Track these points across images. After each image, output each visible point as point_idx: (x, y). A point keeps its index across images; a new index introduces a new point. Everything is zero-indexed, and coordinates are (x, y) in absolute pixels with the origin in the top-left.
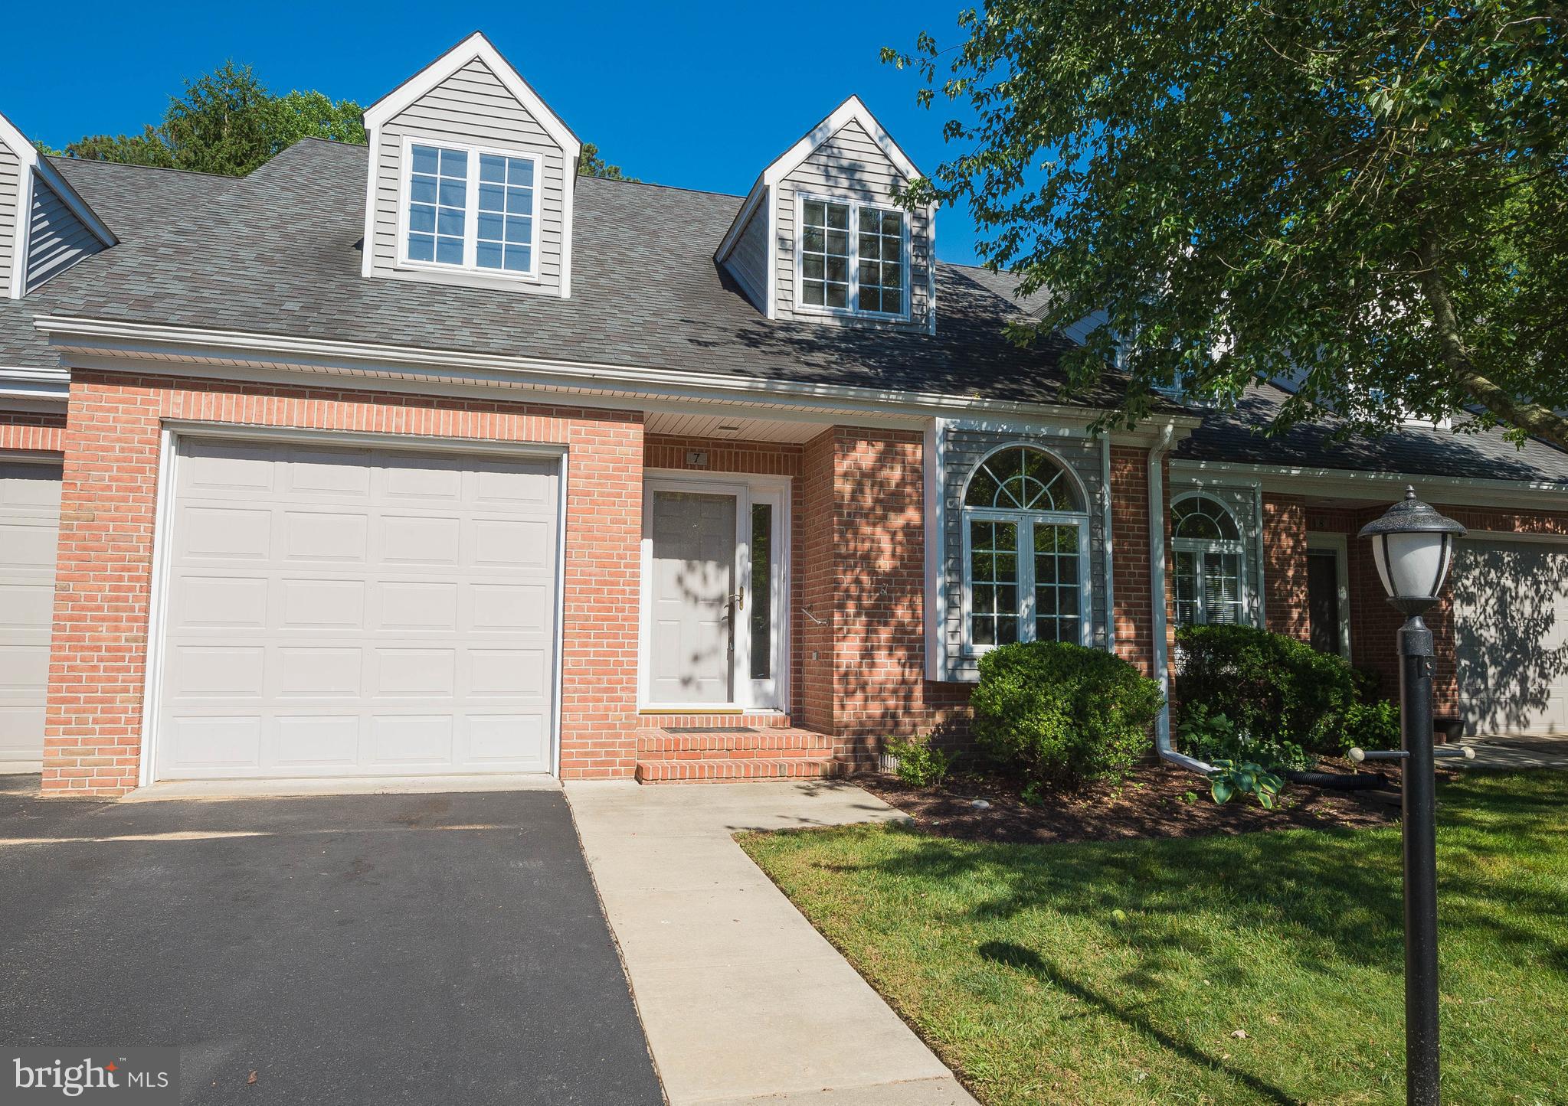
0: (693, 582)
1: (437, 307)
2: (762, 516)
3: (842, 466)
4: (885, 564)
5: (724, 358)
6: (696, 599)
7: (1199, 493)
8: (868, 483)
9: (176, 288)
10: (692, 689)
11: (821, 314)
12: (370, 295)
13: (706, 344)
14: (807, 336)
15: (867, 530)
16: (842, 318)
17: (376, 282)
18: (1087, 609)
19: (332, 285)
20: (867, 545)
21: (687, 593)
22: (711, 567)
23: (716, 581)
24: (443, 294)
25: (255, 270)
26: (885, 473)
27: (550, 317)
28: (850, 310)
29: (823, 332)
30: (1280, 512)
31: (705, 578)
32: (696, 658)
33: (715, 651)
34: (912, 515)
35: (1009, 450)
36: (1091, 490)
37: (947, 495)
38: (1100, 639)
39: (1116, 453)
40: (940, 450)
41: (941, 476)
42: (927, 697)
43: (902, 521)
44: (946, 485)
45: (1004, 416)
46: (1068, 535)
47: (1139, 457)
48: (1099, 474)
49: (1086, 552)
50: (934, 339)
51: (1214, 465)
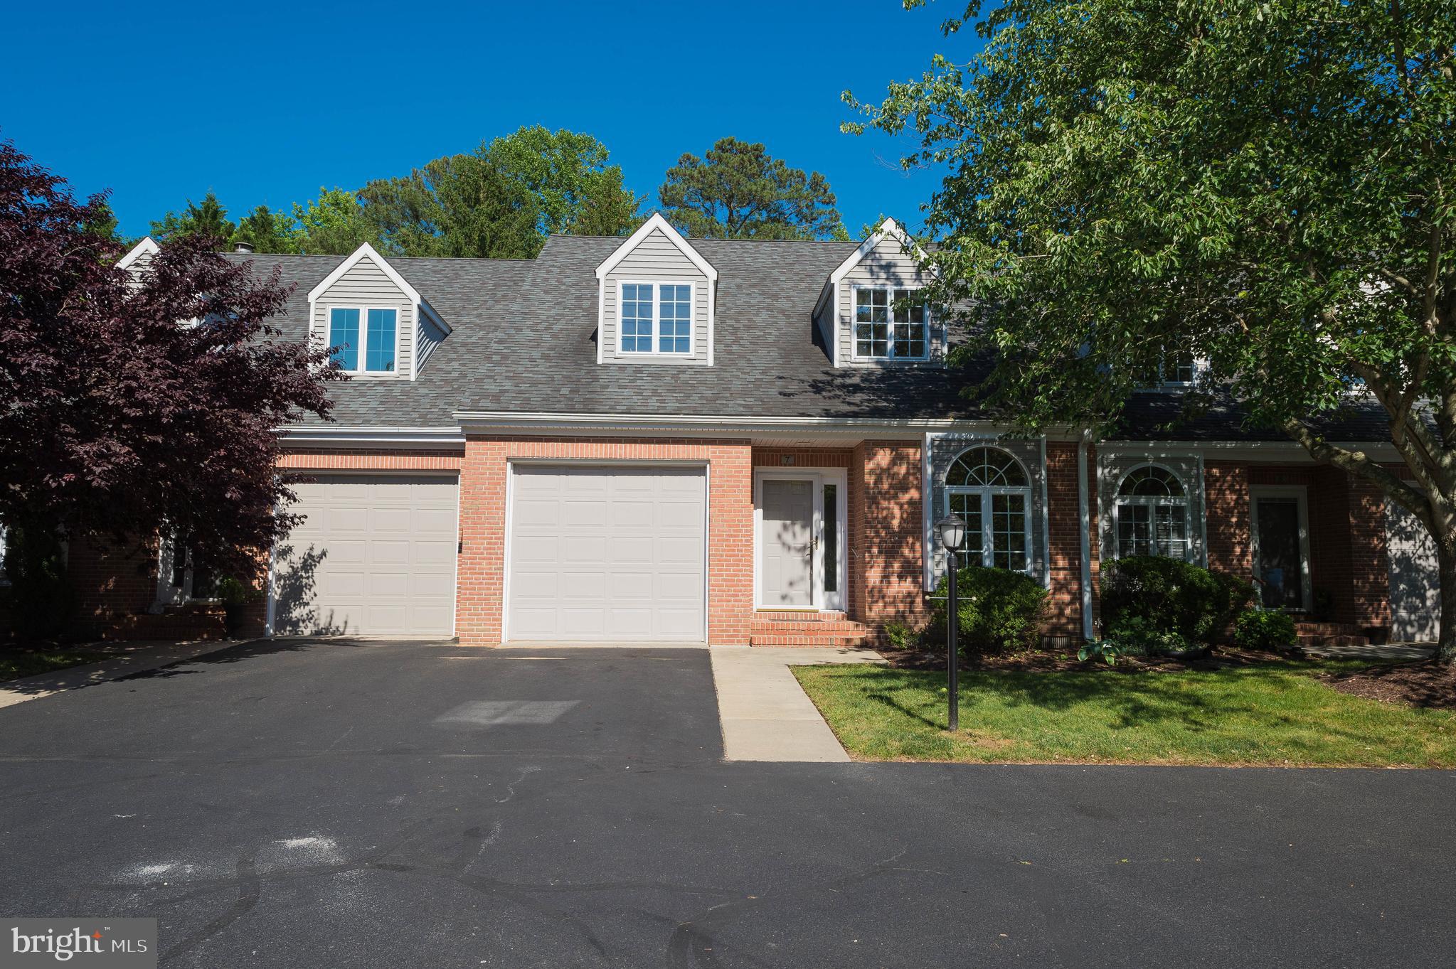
0: (788, 536)
1: (638, 383)
2: (831, 493)
3: (869, 465)
4: (895, 522)
6: (792, 547)
7: (1152, 463)
8: (884, 477)
9: (508, 384)
10: (788, 600)
11: (868, 362)
12: (603, 376)
13: (790, 394)
14: (858, 380)
15: (885, 504)
16: (882, 363)
17: (606, 367)
18: (1030, 547)
19: (583, 373)
20: (885, 512)
21: (784, 544)
22: (800, 527)
23: (802, 537)
24: (641, 371)
25: (543, 366)
26: (896, 469)
27: (699, 382)
28: (888, 359)
29: (868, 375)
30: (1224, 475)
31: (796, 534)
32: (791, 583)
33: (802, 578)
35: (975, 450)
36: (1033, 473)
37: (935, 480)
38: (1039, 566)
39: (1052, 447)
40: (929, 454)
41: (929, 470)
42: (924, 602)
43: (907, 497)
44: (933, 474)
45: (970, 430)
46: (1017, 501)
47: (1073, 448)
48: (1039, 462)
49: (1028, 513)
50: (946, 371)
51: (1161, 444)
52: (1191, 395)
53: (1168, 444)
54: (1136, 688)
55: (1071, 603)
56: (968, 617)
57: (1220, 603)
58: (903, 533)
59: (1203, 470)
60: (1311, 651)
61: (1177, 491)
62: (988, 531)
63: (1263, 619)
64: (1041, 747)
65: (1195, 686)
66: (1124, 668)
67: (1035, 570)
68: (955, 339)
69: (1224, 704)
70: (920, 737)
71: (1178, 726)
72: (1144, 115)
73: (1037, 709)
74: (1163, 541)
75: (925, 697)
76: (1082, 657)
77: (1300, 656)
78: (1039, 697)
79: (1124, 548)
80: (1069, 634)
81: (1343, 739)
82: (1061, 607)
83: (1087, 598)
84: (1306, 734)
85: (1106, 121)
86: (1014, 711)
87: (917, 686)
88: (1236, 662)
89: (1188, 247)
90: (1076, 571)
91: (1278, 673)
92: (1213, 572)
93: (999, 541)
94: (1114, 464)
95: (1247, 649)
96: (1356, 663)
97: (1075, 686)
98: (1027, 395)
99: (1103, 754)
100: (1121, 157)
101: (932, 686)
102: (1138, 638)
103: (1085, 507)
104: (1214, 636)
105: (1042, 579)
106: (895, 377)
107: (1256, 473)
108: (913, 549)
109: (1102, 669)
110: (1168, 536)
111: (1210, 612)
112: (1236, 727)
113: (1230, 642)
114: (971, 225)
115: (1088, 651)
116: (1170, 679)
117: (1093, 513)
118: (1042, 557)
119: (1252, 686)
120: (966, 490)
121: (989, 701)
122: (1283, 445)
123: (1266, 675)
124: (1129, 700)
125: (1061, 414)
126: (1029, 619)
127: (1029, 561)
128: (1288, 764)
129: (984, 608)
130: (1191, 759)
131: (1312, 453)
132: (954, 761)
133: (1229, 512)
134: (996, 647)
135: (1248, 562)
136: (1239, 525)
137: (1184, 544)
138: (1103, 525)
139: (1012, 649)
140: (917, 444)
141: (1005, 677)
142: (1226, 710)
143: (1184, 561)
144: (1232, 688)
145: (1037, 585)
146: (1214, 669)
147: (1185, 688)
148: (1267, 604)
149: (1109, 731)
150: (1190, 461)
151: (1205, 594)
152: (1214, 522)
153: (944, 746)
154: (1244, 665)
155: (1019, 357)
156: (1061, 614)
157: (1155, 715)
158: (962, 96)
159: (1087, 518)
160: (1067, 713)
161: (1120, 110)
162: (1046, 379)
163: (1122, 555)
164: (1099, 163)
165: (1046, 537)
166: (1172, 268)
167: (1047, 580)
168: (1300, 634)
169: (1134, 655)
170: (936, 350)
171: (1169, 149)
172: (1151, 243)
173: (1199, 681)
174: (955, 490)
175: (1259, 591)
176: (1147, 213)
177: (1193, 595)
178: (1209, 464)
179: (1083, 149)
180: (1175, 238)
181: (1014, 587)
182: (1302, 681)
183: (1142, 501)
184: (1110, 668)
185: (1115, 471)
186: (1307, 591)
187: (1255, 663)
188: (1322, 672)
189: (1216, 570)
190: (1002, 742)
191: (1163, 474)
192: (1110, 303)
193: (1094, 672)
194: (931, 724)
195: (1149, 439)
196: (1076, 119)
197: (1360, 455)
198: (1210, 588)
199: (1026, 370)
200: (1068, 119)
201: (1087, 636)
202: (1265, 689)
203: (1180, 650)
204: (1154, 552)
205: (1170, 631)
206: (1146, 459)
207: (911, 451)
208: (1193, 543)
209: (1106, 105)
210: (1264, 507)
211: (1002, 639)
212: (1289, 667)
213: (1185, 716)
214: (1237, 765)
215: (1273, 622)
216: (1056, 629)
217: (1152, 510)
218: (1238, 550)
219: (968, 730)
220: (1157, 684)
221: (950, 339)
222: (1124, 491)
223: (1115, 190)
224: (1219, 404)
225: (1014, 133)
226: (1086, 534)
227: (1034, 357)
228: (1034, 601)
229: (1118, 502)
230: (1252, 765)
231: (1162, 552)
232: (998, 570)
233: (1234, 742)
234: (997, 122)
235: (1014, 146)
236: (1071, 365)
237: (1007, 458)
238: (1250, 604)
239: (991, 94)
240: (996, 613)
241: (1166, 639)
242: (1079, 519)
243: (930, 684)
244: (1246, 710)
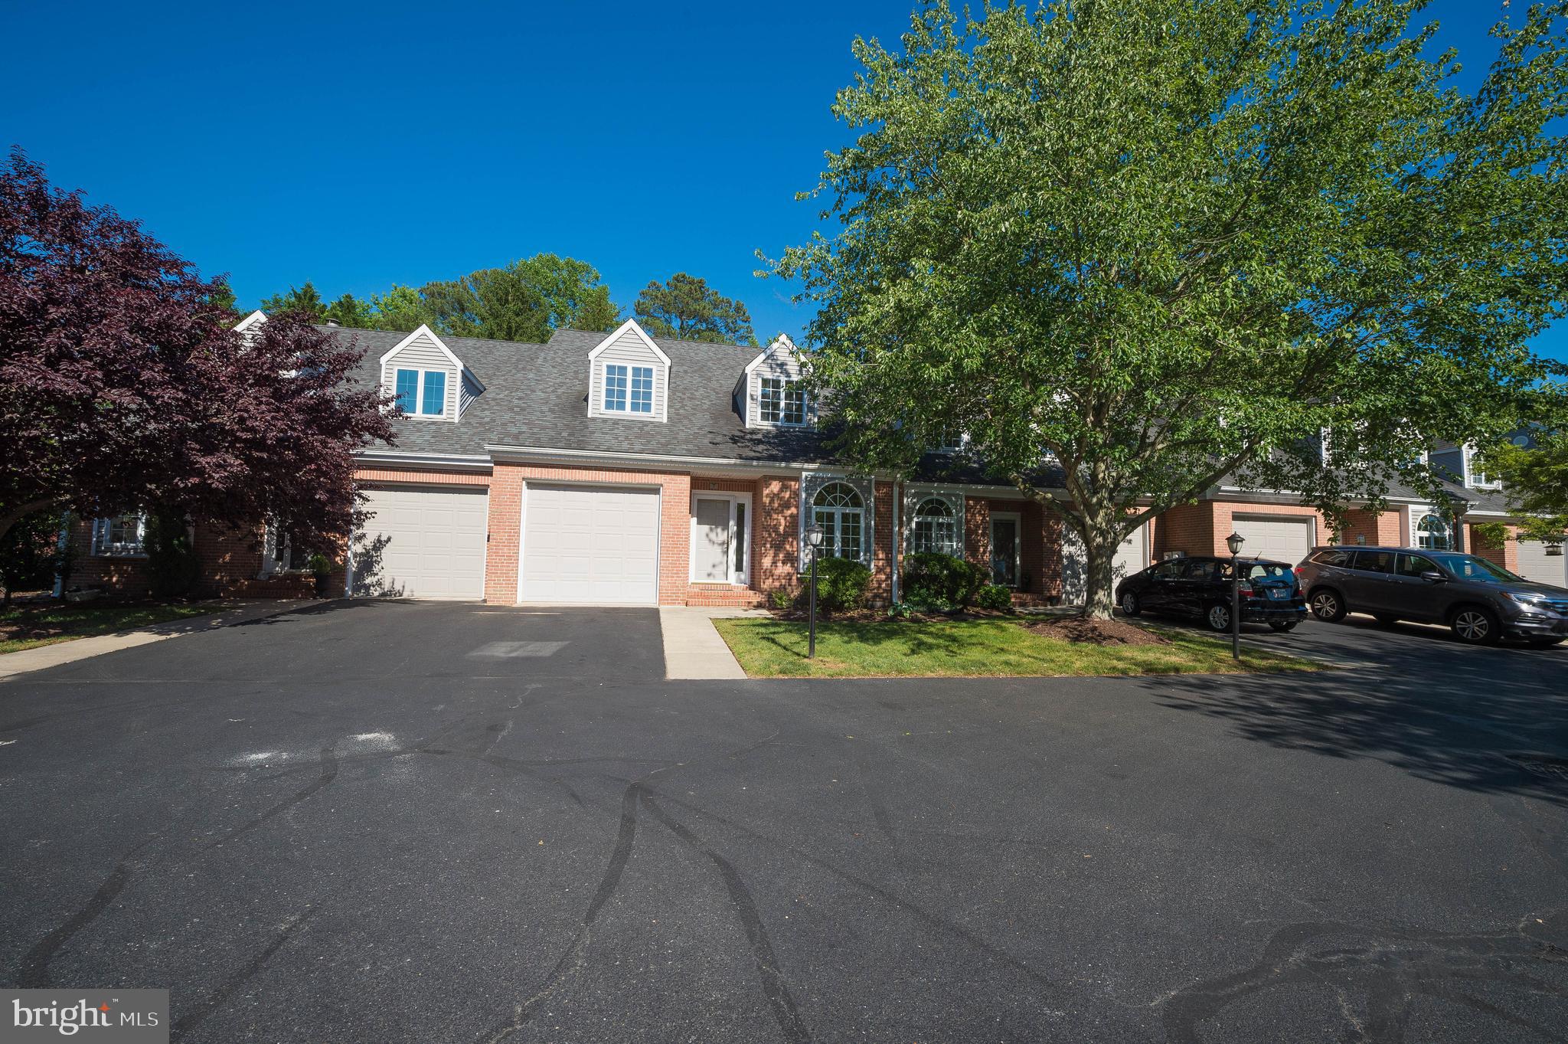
0: (713, 536)
1: (616, 431)
2: (741, 508)
3: (766, 492)
4: (781, 529)
5: (721, 450)
6: (714, 543)
7: (935, 497)
8: (776, 499)
9: (524, 428)
10: (711, 577)
11: (767, 425)
12: (592, 426)
13: (716, 444)
14: (760, 436)
15: (775, 516)
16: (776, 426)
17: (594, 419)
18: (863, 546)
19: (577, 423)
20: (775, 522)
21: (710, 540)
22: (719, 530)
23: (722, 536)
24: (618, 424)
25: (550, 417)
26: (783, 494)
27: (657, 433)
28: (779, 423)
29: (767, 434)
30: (975, 505)
31: (717, 534)
32: (714, 566)
33: (721, 563)
34: (793, 510)
35: (832, 484)
36: (866, 500)
37: (807, 502)
38: (868, 558)
39: (879, 484)
40: (804, 485)
41: (804, 495)
42: (798, 579)
43: (789, 512)
44: (806, 498)
45: (829, 471)
46: (856, 517)
47: (890, 485)
48: (870, 493)
49: (862, 524)
50: (816, 434)
51: (941, 485)
52: (959, 457)
53: (946, 485)
54: (920, 632)
55: (886, 580)
56: (824, 588)
57: (971, 582)
58: (786, 535)
59: (964, 502)
60: (1018, 609)
61: (949, 514)
62: (838, 535)
63: (993, 591)
64: (864, 668)
65: (954, 630)
66: (914, 620)
67: (865, 560)
68: (822, 414)
69: (969, 641)
70: (791, 663)
71: (941, 654)
72: (938, 283)
73: (863, 645)
74: (940, 544)
75: (795, 638)
76: (890, 613)
77: (1011, 612)
78: (863, 639)
79: (918, 547)
80: (884, 599)
81: (1032, 660)
82: (879, 583)
83: (895, 578)
84: (1012, 658)
85: (915, 284)
86: (849, 646)
87: (790, 631)
88: (977, 616)
89: (957, 367)
90: (889, 561)
91: (1000, 623)
92: (967, 563)
93: (845, 542)
94: (914, 496)
95: (984, 608)
96: (1041, 617)
97: (885, 631)
98: (863, 451)
99: (900, 671)
100: (924, 307)
101: (799, 631)
102: (924, 602)
103: (896, 522)
104: (966, 601)
105: (869, 565)
106: (784, 436)
107: (994, 505)
108: (792, 545)
109: (902, 621)
110: (943, 541)
111: (965, 587)
112: (975, 654)
113: (975, 604)
114: (833, 342)
115: (894, 609)
116: (940, 626)
117: (901, 526)
118: (870, 552)
119: (985, 630)
120: (826, 509)
121: (833, 641)
122: (1008, 488)
123: (993, 624)
124: (915, 639)
125: (882, 464)
126: (861, 590)
127: (862, 554)
128: (1002, 675)
129: (834, 583)
130: (949, 674)
131: (1024, 494)
132: (811, 677)
133: (977, 527)
134: (840, 607)
135: (987, 557)
136: (983, 535)
137: (952, 545)
138: (906, 533)
139: (849, 609)
140: (797, 479)
141: (845, 625)
142: (970, 644)
143: (952, 556)
144: (974, 631)
145: (866, 569)
146: (965, 620)
147: (948, 631)
148: (996, 582)
149: (904, 657)
150: (957, 496)
151: (962, 575)
152: (969, 532)
153: (806, 668)
154: (981, 618)
155: (858, 427)
156: (879, 587)
157: (930, 647)
158: (831, 260)
159: (897, 529)
160: (880, 647)
161: (924, 278)
162: (875, 441)
163: (916, 552)
164: (909, 309)
165: (872, 539)
166: (949, 377)
167: (872, 566)
168: (1013, 600)
169: (921, 612)
170: (810, 420)
171: (950, 304)
172: (938, 362)
173: (956, 627)
174: (819, 509)
175: (992, 574)
176: (935, 342)
177: (955, 576)
178: (968, 498)
179: (900, 300)
180: (951, 358)
181: (852, 570)
182: (1012, 627)
183: (929, 519)
184: (907, 620)
185: (915, 500)
186: (1018, 575)
187: (988, 617)
188: (1024, 622)
189: (969, 562)
190: (840, 665)
191: (942, 503)
192: (914, 397)
193: (896, 622)
194: (798, 654)
195: (934, 482)
196: (898, 281)
197: (1050, 495)
198: (965, 573)
199: (863, 435)
200: (893, 280)
201: (894, 600)
202: (992, 632)
203: (947, 609)
204: (934, 550)
205: (942, 598)
206: (932, 494)
207: (793, 483)
208: (957, 545)
209: (916, 274)
210: (998, 525)
211: (843, 602)
212: (1006, 619)
213: (947, 648)
214: (974, 676)
215: (999, 593)
216: (876, 596)
217: (934, 525)
218: (982, 550)
219: (821, 658)
220: (932, 629)
221: (819, 413)
222: (919, 513)
223: (918, 326)
224: (975, 462)
225: (861, 286)
226: (896, 538)
227: (868, 428)
228: (864, 579)
229: (915, 519)
230: (982, 676)
231: (939, 550)
232: (843, 559)
233: (974, 663)
234: (851, 278)
235: (861, 294)
236: (891, 435)
237: (851, 490)
238: (987, 582)
239: (848, 261)
240: (841, 586)
241: (939, 602)
242: (892, 529)
243: (799, 630)
244: (981, 644)
